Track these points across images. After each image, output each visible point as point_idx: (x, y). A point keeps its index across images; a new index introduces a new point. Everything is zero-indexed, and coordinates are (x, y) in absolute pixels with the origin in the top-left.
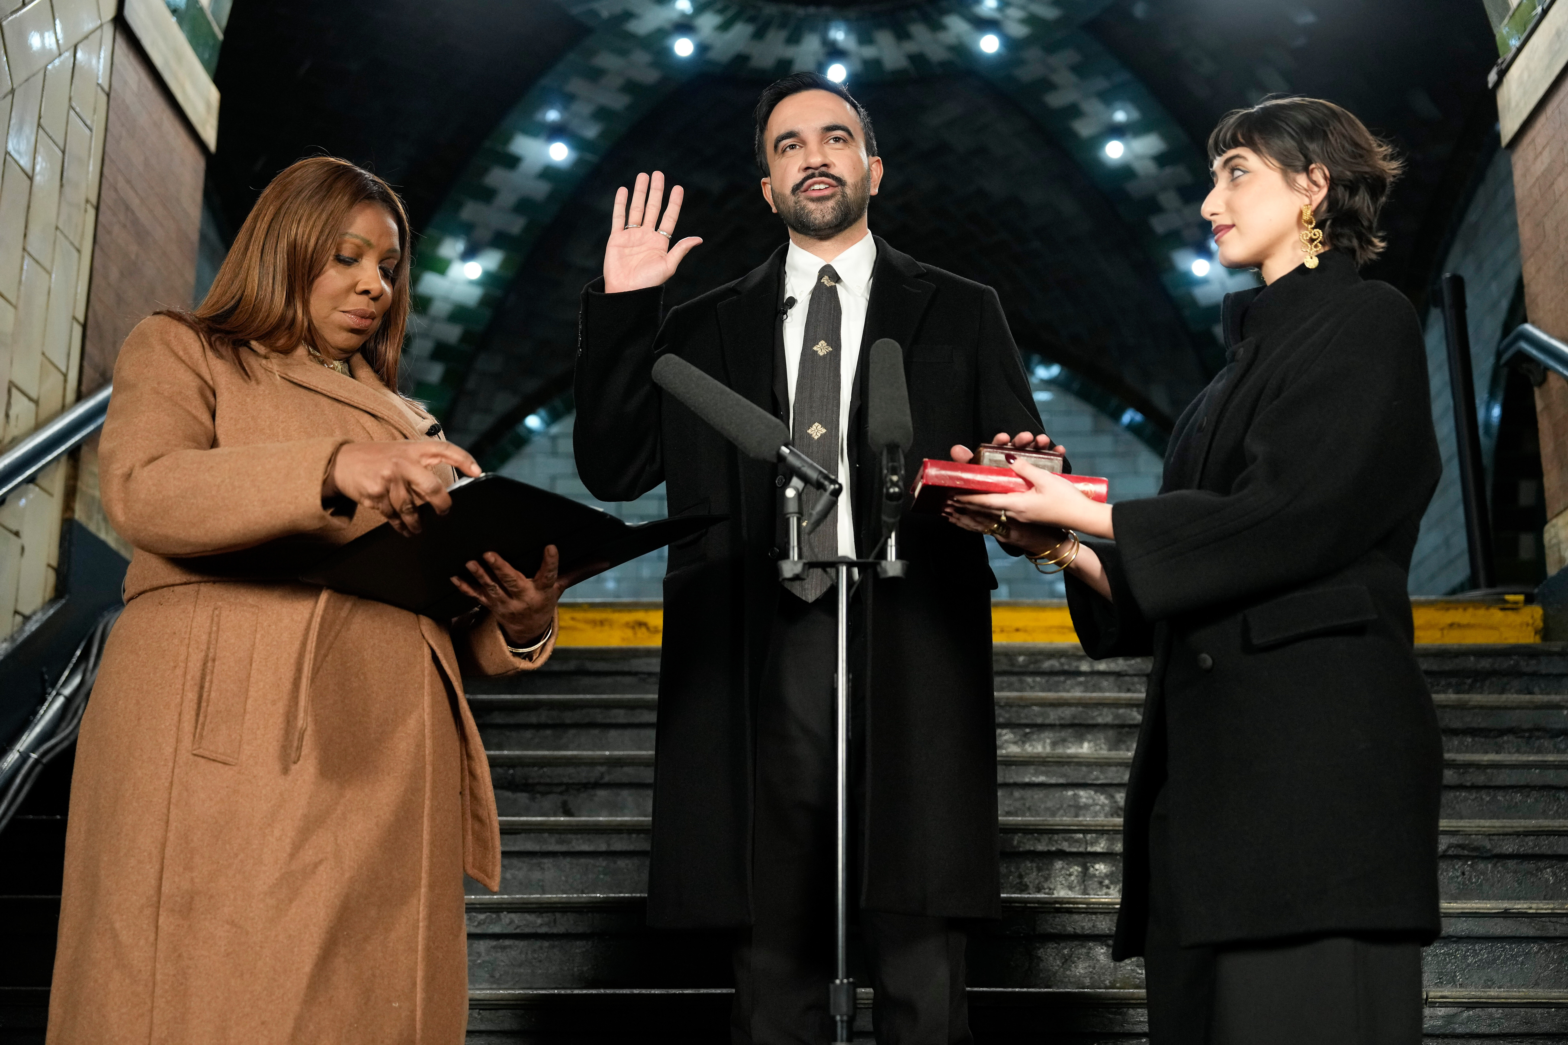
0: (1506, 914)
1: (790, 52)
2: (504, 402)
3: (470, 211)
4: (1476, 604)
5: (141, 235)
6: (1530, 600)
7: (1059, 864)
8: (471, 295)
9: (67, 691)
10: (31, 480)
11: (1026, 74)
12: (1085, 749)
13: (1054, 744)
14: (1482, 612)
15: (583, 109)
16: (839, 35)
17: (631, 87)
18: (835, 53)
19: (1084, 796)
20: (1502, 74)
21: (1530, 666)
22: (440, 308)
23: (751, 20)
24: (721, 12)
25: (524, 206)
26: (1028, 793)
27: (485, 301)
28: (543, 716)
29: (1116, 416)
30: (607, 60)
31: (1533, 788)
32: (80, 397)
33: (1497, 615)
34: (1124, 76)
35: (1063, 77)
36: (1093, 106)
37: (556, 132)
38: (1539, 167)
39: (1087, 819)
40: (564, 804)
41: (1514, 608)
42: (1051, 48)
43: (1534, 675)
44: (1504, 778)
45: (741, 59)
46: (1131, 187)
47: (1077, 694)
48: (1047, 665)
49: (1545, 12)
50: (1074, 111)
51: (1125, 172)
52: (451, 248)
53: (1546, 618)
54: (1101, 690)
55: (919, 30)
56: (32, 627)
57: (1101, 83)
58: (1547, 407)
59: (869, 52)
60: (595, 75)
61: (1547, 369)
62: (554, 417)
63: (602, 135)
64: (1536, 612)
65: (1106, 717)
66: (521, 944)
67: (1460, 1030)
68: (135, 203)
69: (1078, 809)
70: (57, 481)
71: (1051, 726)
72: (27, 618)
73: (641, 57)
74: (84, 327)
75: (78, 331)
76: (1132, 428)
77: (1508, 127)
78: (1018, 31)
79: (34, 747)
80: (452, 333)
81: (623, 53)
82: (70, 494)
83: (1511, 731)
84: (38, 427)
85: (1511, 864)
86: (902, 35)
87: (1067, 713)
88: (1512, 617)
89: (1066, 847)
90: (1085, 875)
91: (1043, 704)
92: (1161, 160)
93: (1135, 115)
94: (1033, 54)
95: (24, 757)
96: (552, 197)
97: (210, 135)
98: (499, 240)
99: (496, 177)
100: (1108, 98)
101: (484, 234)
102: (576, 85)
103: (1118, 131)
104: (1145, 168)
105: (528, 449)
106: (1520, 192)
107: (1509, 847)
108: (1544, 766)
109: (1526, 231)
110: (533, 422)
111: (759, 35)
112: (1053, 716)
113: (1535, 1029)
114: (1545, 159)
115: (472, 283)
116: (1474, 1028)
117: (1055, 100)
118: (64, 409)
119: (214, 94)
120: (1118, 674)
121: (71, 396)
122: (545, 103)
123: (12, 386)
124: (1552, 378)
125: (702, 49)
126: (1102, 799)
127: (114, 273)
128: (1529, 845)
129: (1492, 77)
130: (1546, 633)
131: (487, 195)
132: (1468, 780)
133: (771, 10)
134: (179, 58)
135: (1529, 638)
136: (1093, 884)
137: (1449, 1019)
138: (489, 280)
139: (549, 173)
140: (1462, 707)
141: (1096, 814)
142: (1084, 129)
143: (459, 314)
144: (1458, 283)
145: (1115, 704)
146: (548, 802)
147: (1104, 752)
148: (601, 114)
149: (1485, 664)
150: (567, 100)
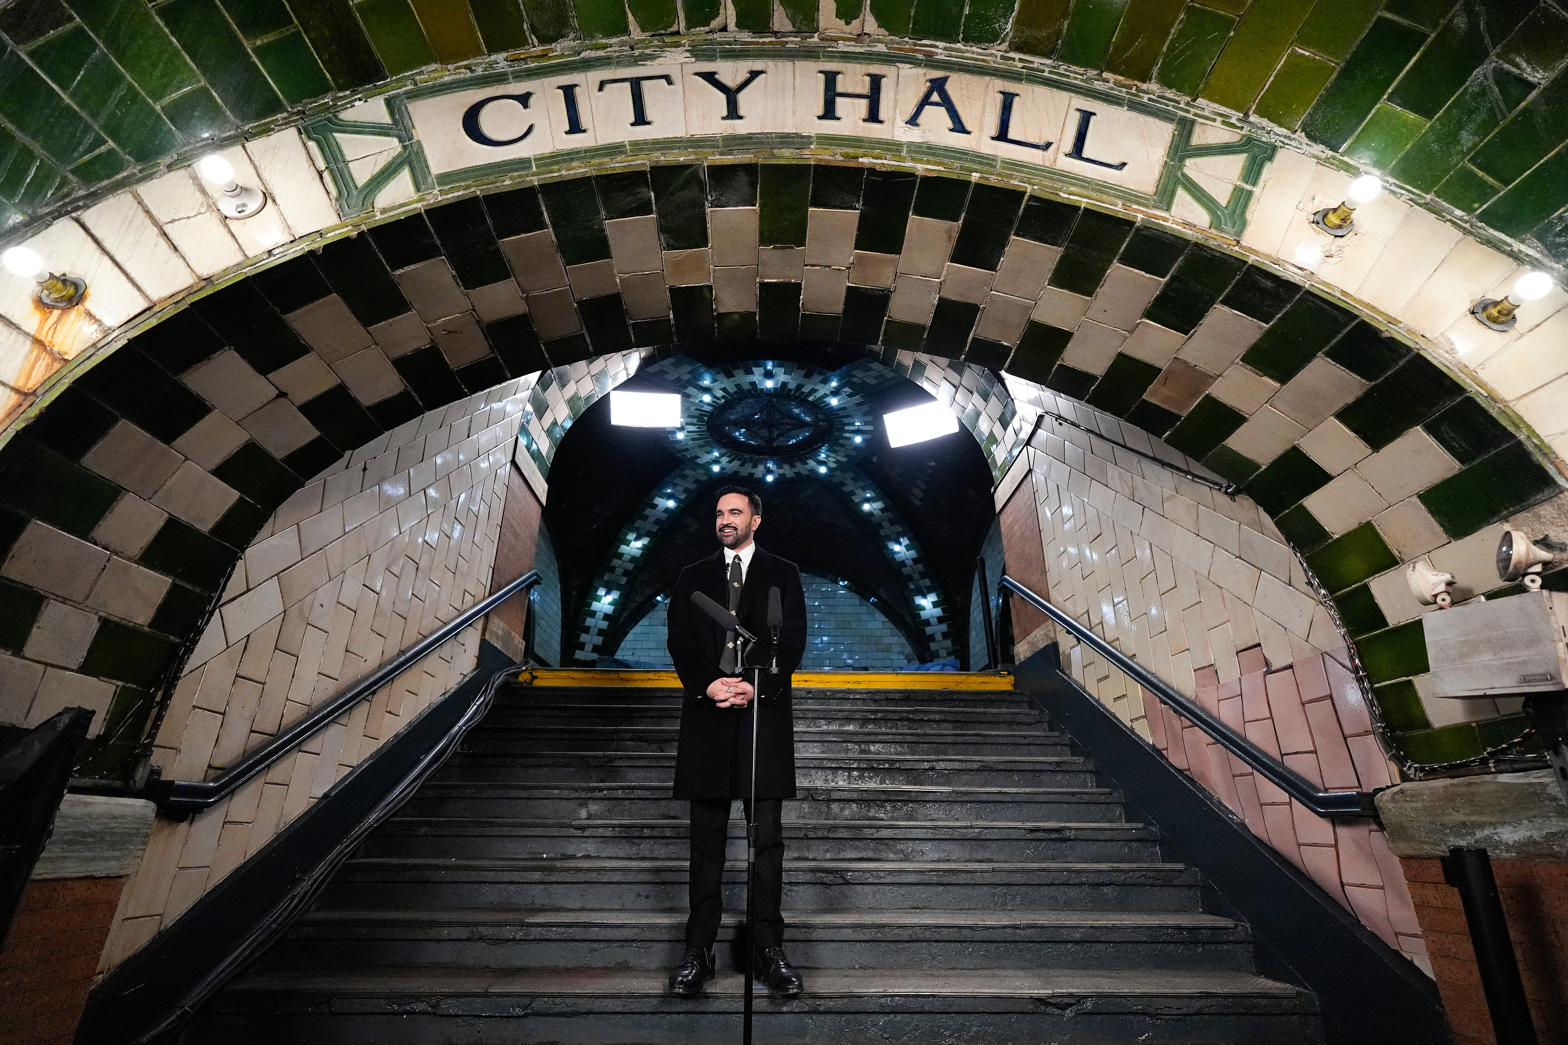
0: (1000, 793)
1: (753, 471)
2: (648, 592)
3: (638, 523)
4: (990, 675)
5: (516, 536)
6: (1009, 673)
7: (840, 772)
8: (638, 553)
9: (478, 703)
10: (470, 625)
11: (836, 480)
12: (851, 728)
13: (840, 726)
14: (993, 678)
15: (680, 489)
16: (770, 465)
17: (697, 481)
18: (769, 471)
19: (850, 745)
20: (996, 489)
21: (1009, 698)
22: (626, 558)
23: (739, 460)
24: (729, 457)
25: (658, 522)
26: (830, 744)
27: (642, 555)
28: (654, 714)
29: (868, 600)
30: (688, 472)
31: (1011, 744)
32: (490, 595)
33: (998, 679)
34: (869, 482)
35: (849, 481)
36: (859, 492)
37: (670, 497)
38: (1009, 521)
39: (850, 755)
40: (660, 747)
41: (1004, 676)
42: (844, 471)
43: (1011, 701)
44: (1000, 740)
45: (736, 473)
46: (872, 519)
47: (848, 707)
48: (837, 696)
49: (1009, 469)
50: (853, 493)
51: (870, 514)
52: (631, 536)
53: (1015, 680)
54: (857, 705)
55: (798, 464)
56: (467, 679)
57: (861, 484)
58: (1014, 605)
59: (781, 471)
60: (684, 477)
61: (1013, 592)
62: (666, 597)
63: (686, 498)
64: (1012, 678)
65: (858, 716)
66: (641, 802)
67: (984, 837)
68: (516, 525)
69: (848, 750)
70: (480, 625)
71: (839, 719)
72: (465, 676)
73: (701, 471)
74: (494, 569)
75: (491, 570)
76: (873, 604)
77: (998, 507)
78: (833, 465)
79: (464, 725)
80: (631, 566)
81: (695, 470)
82: (484, 630)
83: (1003, 722)
84: (474, 606)
85: (1002, 773)
86: (792, 466)
87: (844, 714)
88: (1004, 680)
89: (842, 765)
90: (850, 776)
91: (835, 711)
92: (882, 510)
93: (874, 495)
94: (838, 473)
95: (460, 728)
96: (667, 518)
97: (544, 500)
98: (648, 534)
99: (648, 511)
100: (864, 489)
101: (643, 531)
102: (678, 481)
103: (868, 500)
104: (877, 513)
105: (657, 608)
106: (1002, 530)
107: (1002, 767)
108: (1013, 736)
109: (1005, 543)
110: (659, 598)
111: (742, 465)
112: (840, 715)
113: (1011, 837)
114: (1011, 518)
115: (638, 548)
116: (988, 837)
117: (845, 489)
118: (484, 599)
119: (546, 486)
120: (864, 699)
121: (487, 594)
122: (666, 487)
123: (465, 591)
124: (1015, 595)
125: (722, 469)
126: (857, 747)
127: (506, 550)
128: (1008, 766)
129: (992, 490)
130: (1015, 685)
131: (645, 518)
132: (987, 741)
133: (747, 456)
134: (534, 474)
135: (1009, 688)
136: (852, 780)
137: (979, 833)
138: (645, 548)
139: (667, 510)
140: (985, 713)
141: (854, 753)
142: (856, 499)
143: (633, 559)
144: (982, 561)
145: (862, 711)
146: (654, 746)
147: (858, 729)
148: (686, 490)
149: (993, 697)
150: (674, 485)
